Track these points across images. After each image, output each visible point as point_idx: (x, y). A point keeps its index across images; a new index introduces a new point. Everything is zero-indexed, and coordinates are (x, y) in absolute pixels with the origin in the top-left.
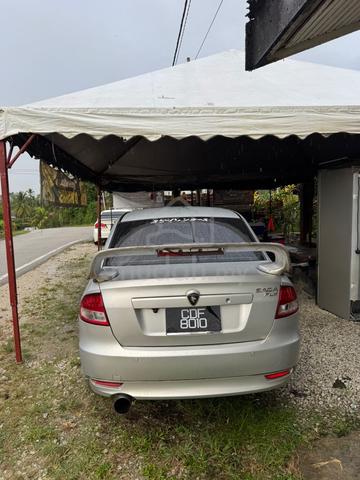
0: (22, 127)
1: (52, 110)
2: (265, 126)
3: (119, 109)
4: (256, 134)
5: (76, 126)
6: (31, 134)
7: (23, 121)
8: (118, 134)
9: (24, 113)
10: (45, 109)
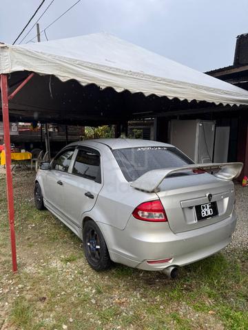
0: (25, 65)
1: (50, 55)
2: (174, 92)
3: (97, 65)
4: (171, 96)
5: (69, 73)
6: (32, 72)
7: (26, 60)
8: (97, 84)
9: (28, 53)
10: (44, 54)
